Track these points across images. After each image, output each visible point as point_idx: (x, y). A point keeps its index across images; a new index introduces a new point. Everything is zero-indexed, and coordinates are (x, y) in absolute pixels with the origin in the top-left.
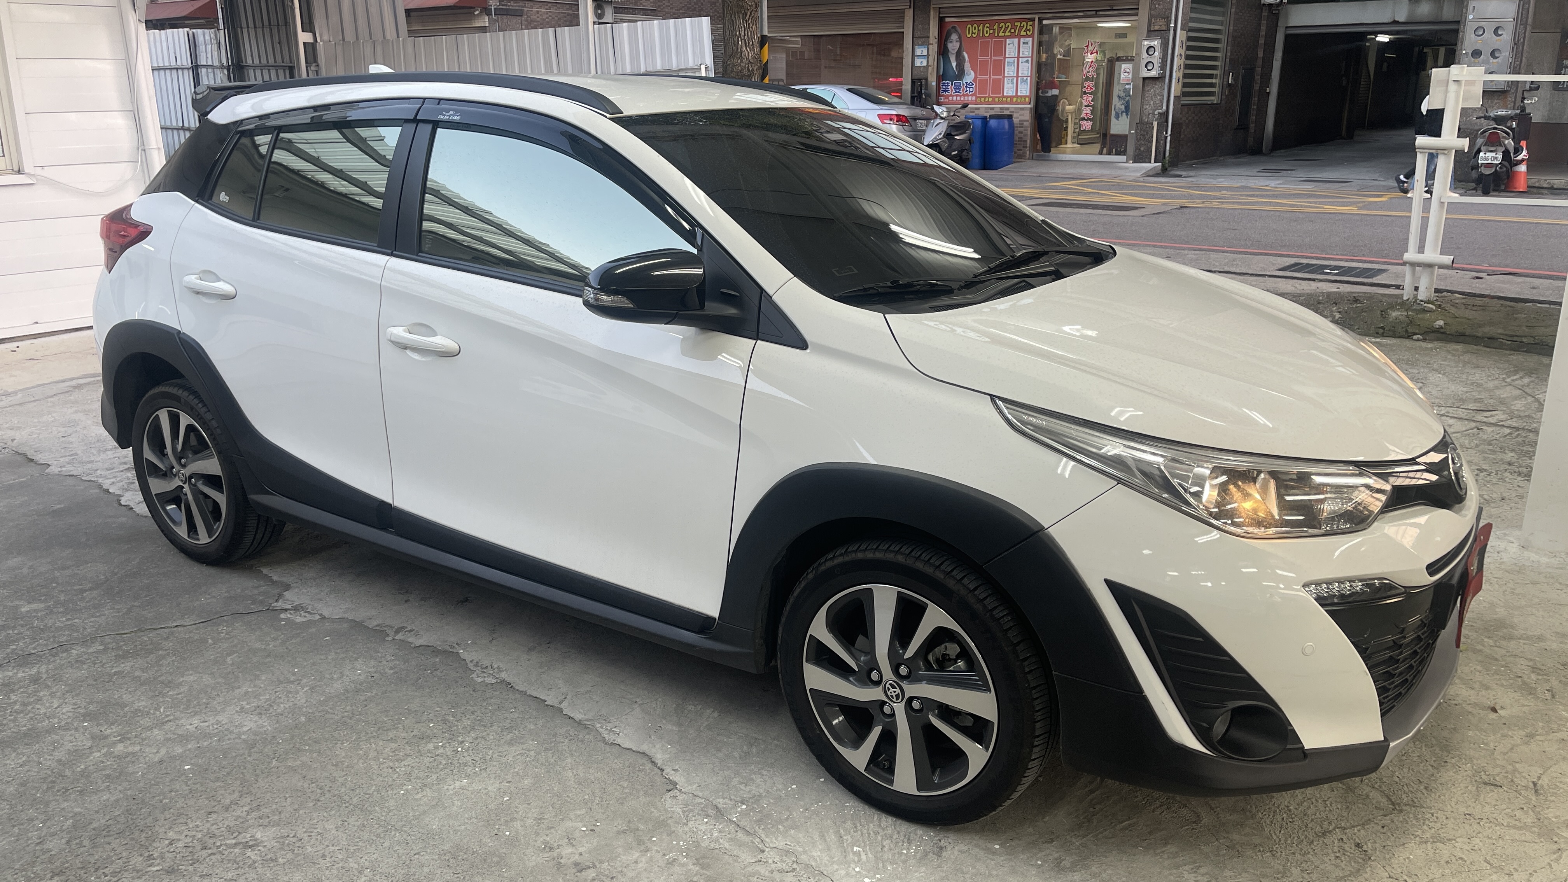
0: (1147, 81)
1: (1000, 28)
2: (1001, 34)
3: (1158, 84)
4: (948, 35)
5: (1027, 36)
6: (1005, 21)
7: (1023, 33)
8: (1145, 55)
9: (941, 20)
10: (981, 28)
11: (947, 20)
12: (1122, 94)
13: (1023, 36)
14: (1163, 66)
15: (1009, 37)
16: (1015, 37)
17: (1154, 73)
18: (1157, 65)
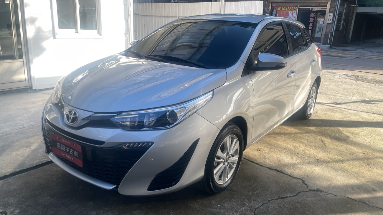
0: (328, 24)
1: (287, 9)
2: (288, 10)
3: (331, 25)
4: (273, 10)
5: (295, 11)
6: (289, 7)
7: (294, 10)
8: (328, 17)
9: (272, 6)
10: (282, 8)
11: (273, 6)
12: (319, 27)
13: (294, 11)
14: (333, 20)
15: (290, 11)
16: (292, 11)
17: (331, 22)
18: (331, 20)
